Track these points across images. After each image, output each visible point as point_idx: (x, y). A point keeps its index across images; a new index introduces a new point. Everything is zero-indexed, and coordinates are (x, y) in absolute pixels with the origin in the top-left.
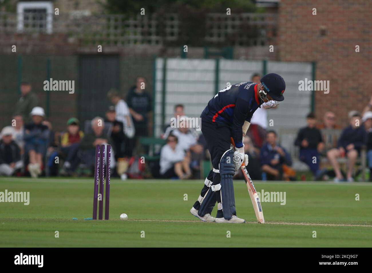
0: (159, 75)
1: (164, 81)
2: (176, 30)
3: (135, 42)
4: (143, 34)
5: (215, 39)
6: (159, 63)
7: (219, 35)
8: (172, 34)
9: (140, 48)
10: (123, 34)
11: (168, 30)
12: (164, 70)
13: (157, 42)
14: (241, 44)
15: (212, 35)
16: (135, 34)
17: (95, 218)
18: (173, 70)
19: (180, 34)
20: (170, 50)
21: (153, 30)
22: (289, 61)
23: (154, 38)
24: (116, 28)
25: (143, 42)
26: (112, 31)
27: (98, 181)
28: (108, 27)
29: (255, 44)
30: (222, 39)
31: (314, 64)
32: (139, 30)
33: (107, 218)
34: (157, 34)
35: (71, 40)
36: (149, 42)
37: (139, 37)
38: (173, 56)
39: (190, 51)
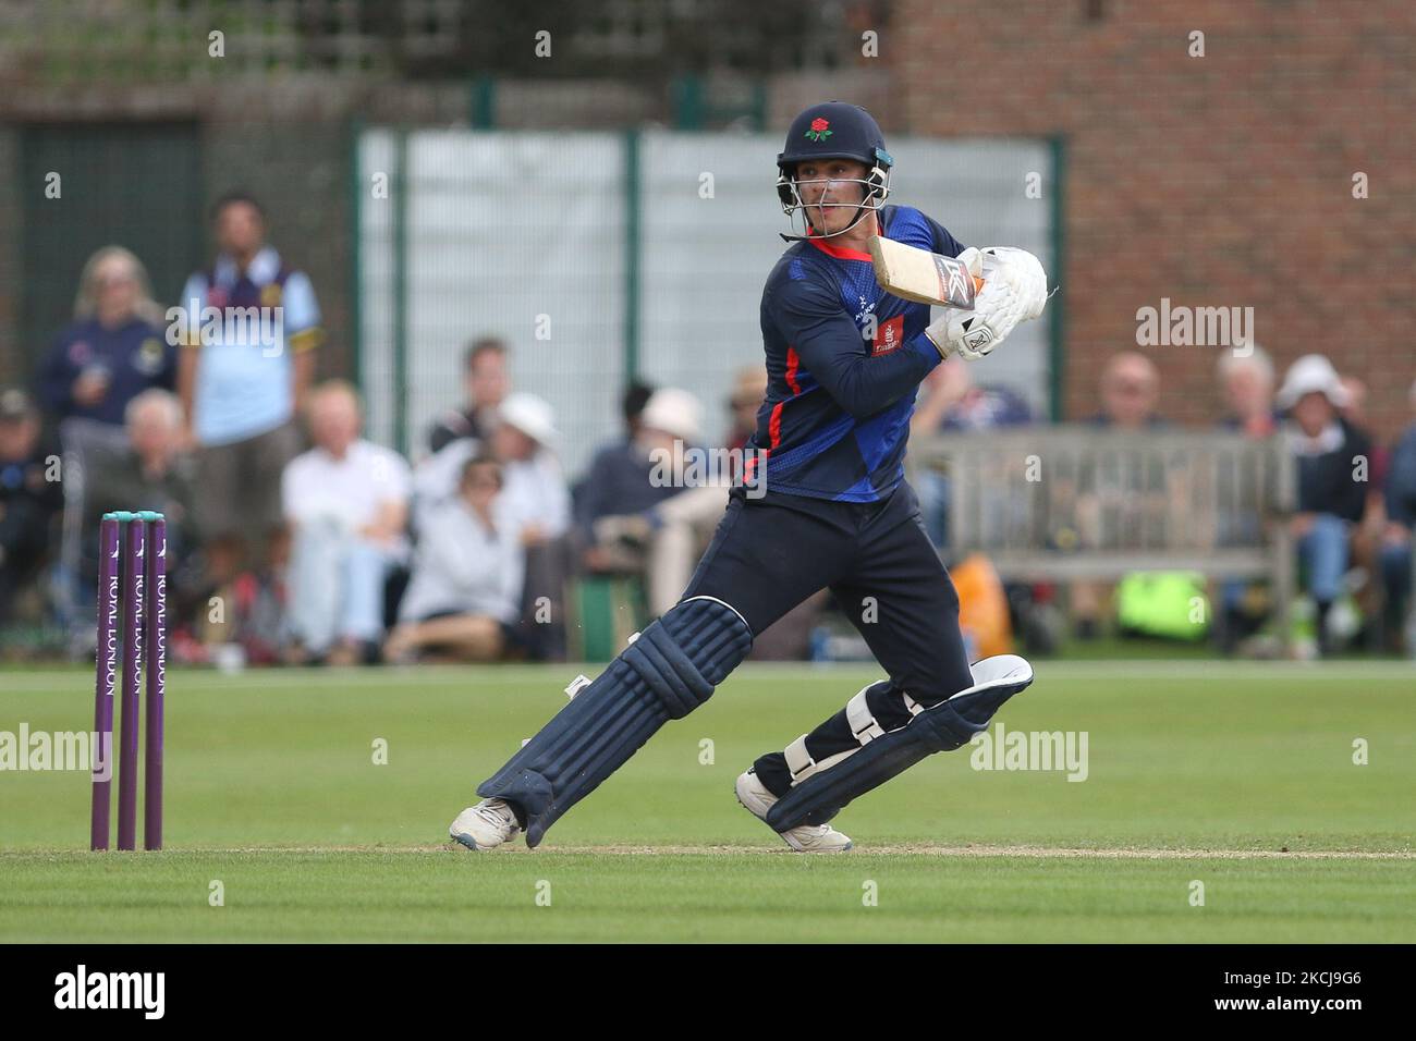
0: (376, 211)
1: (399, 239)
2: (446, 6)
3: (271, 61)
4: (302, 27)
5: (619, 43)
6: (376, 157)
7: (637, 29)
8: (431, 26)
9: (293, 89)
11: (414, 7)
12: (400, 187)
13: (367, 64)
15: (603, 27)
16: (267, 26)
17: (99, 841)
18: (437, 186)
19: (466, 24)
20: (418, 97)
21: (347, 7)
22: (948, 134)
23: (350, 44)
25: (304, 62)
27: (112, 678)
29: (796, 61)
30: (652, 43)
31: (1057, 146)
32: (284, 10)
33: (153, 841)
34: (367, 27)
36: (331, 61)
37: (283, 41)
38: (436, 121)
39: (509, 96)
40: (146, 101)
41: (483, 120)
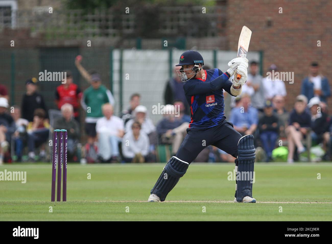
0: (116, 66)
1: (121, 72)
2: (131, 23)
3: (94, 35)
4: (100, 27)
5: (168, 31)
6: (116, 55)
7: (172, 28)
8: (128, 27)
9: (99, 40)
10: (82, 28)
11: (124, 23)
12: (121, 61)
13: (114, 35)
14: (193, 35)
15: (165, 27)
16: (93, 27)
18: (129, 61)
19: (135, 27)
20: (126, 42)
21: (110, 23)
23: (111, 31)
24: (75, 22)
25: (101, 35)
26: (71, 24)
28: (68, 21)
29: (206, 35)
30: (175, 31)
31: (261, 53)
32: (97, 24)
34: (114, 27)
35: (34, 34)
36: (107, 35)
37: (97, 30)
38: (129, 47)
39: (145, 42)
40: (67, 43)
41: (139, 47)
